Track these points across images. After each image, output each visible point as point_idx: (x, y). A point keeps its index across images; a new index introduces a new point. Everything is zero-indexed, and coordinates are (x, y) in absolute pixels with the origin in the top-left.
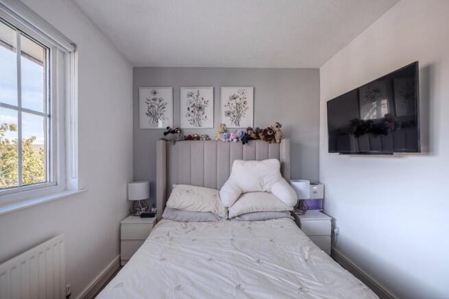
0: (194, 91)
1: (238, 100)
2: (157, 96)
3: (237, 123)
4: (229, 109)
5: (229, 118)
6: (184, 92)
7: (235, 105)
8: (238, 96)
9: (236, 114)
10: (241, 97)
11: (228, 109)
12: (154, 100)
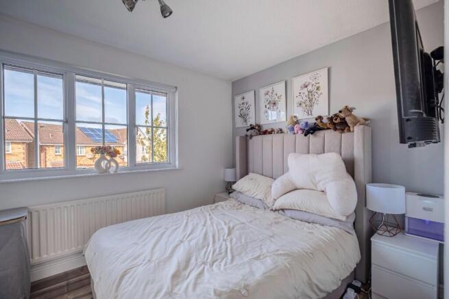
0: (270, 89)
1: (310, 88)
2: (245, 100)
3: (309, 113)
4: (301, 100)
5: (300, 108)
6: (262, 91)
7: (307, 93)
8: (309, 83)
9: (308, 103)
10: (314, 83)
11: (299, 99)
12: (243, 104)
